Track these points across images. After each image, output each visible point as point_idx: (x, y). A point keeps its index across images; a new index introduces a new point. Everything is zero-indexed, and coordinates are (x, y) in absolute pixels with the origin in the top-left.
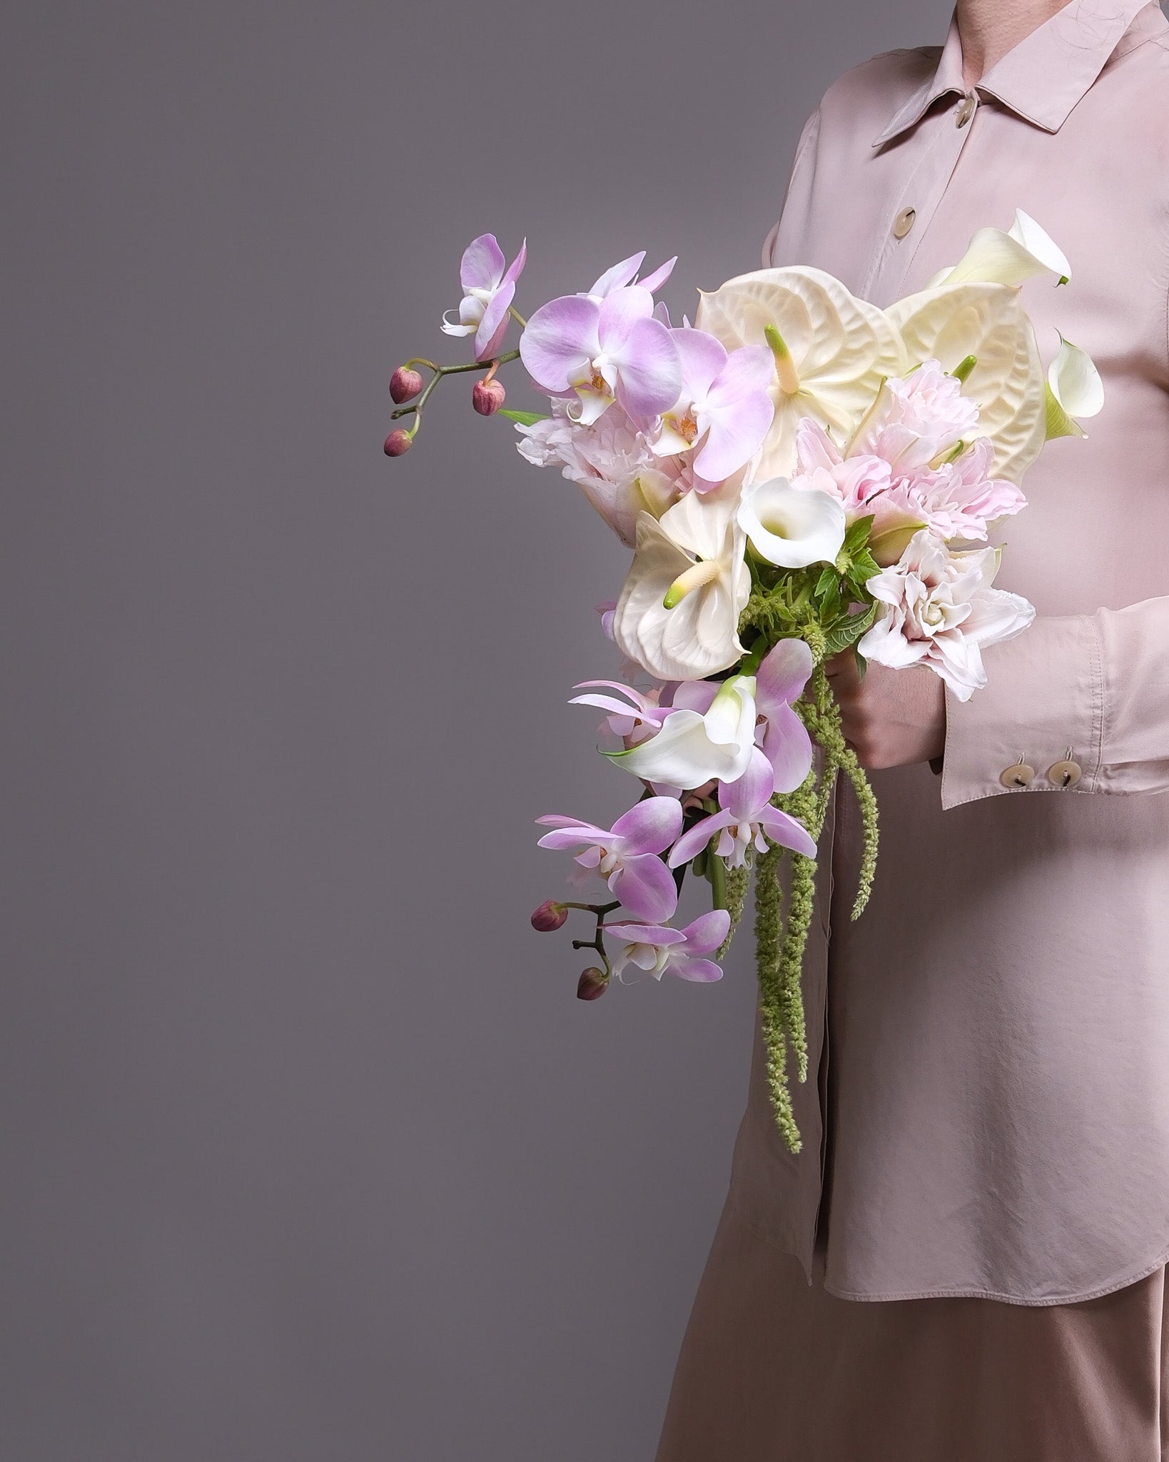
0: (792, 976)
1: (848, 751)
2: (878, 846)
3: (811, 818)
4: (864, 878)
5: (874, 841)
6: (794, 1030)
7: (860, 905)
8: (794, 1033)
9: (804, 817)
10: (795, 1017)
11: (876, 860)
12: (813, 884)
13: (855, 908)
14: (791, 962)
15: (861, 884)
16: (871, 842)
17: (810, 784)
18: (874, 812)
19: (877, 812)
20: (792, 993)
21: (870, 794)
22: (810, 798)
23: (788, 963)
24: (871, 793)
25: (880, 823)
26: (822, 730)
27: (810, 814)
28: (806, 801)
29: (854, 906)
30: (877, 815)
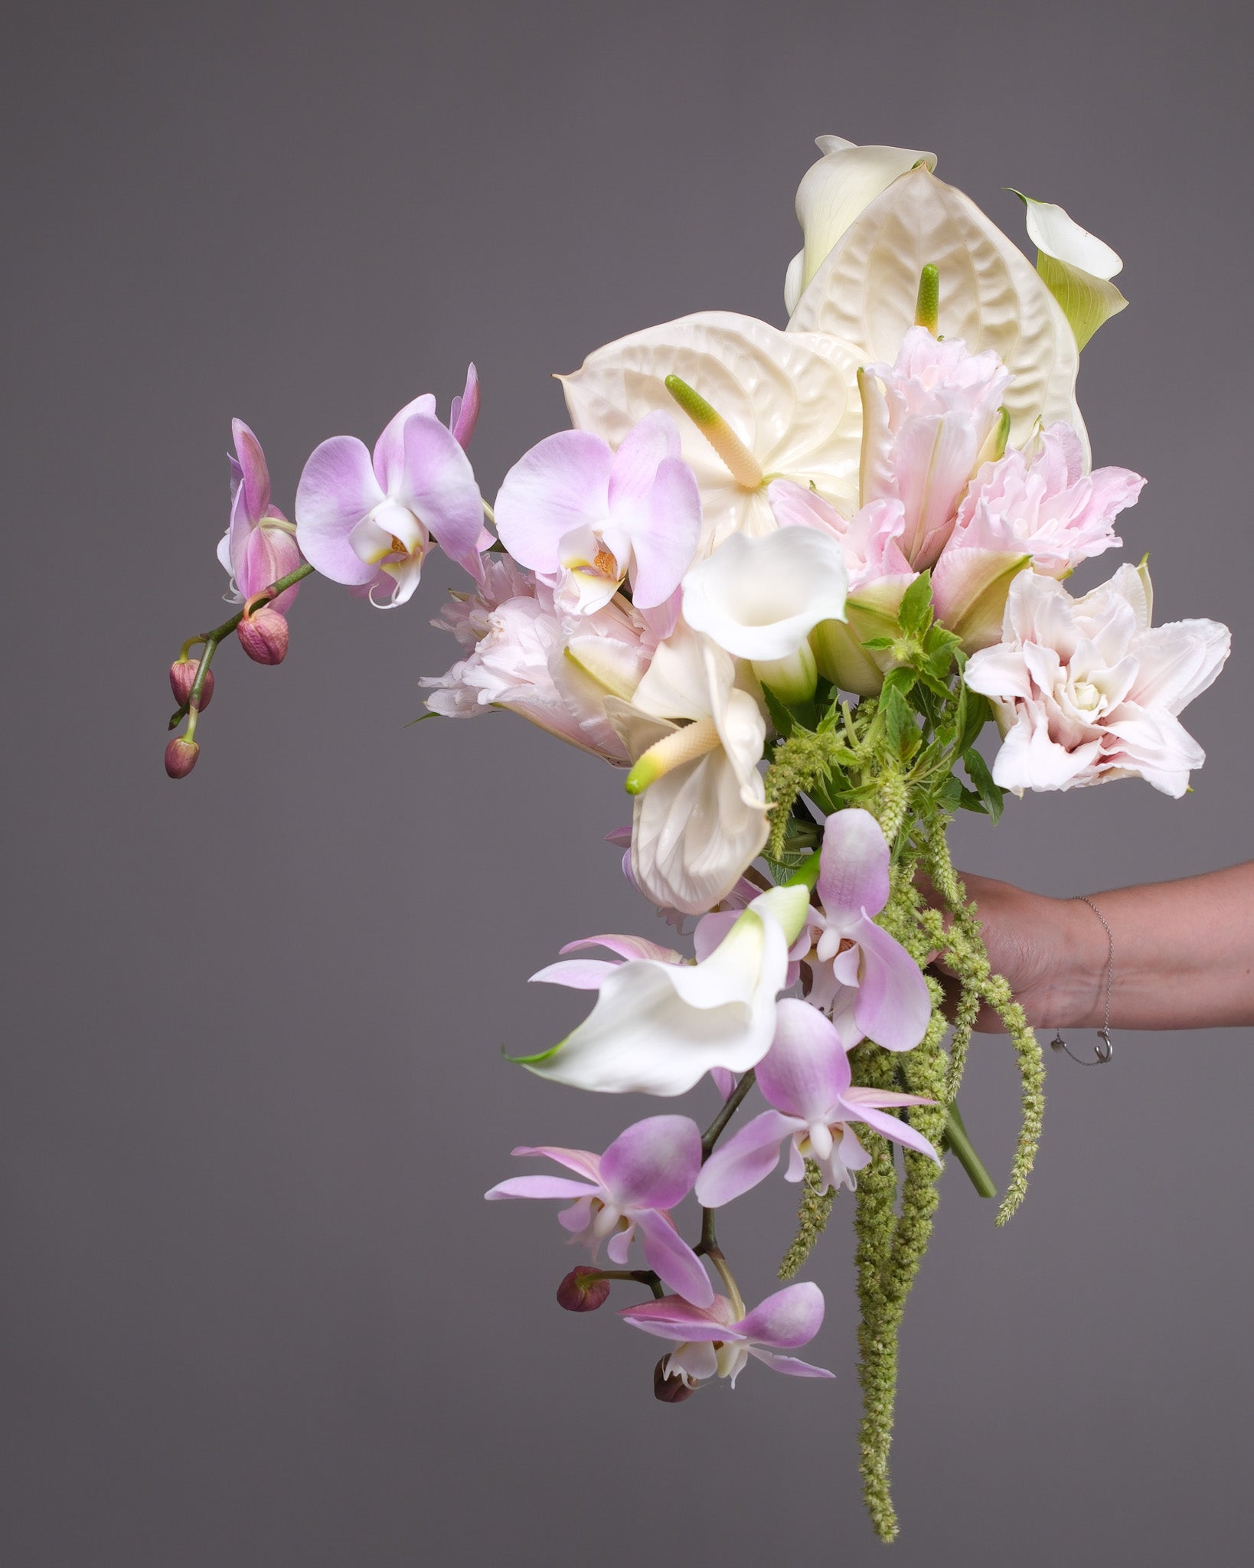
0: (889, 1322)
1: (995, 977)
2: (1043, 1121)
3: (939, 1094)
4: (1019, 1167)
5: (1037, 1113)
6: (879, 1400)
7: (1010, 1206)
8: (877, 1404)
9: (926, 1091)
10: (883, 1382)
11: (1038, 1141)
12: (936, 1195)
13: (1002, 1209)
14: (890, 1306)
15: (1014, 1175)
16: (1033, 1115)
17: (937, 1038)
18: (1039, 1070)
19: (1043, 1071)
20: (884, 1346)
21: (1033, 1043)
22: (937, 1061)
23: (885, 1304)
24: (1034, 1040)
25: (1047, 1088)
26: (952, 948)
27: (937, 1086)
28: (931, 1065)
29: (1001, 1206)
30: (1043, 1074)
